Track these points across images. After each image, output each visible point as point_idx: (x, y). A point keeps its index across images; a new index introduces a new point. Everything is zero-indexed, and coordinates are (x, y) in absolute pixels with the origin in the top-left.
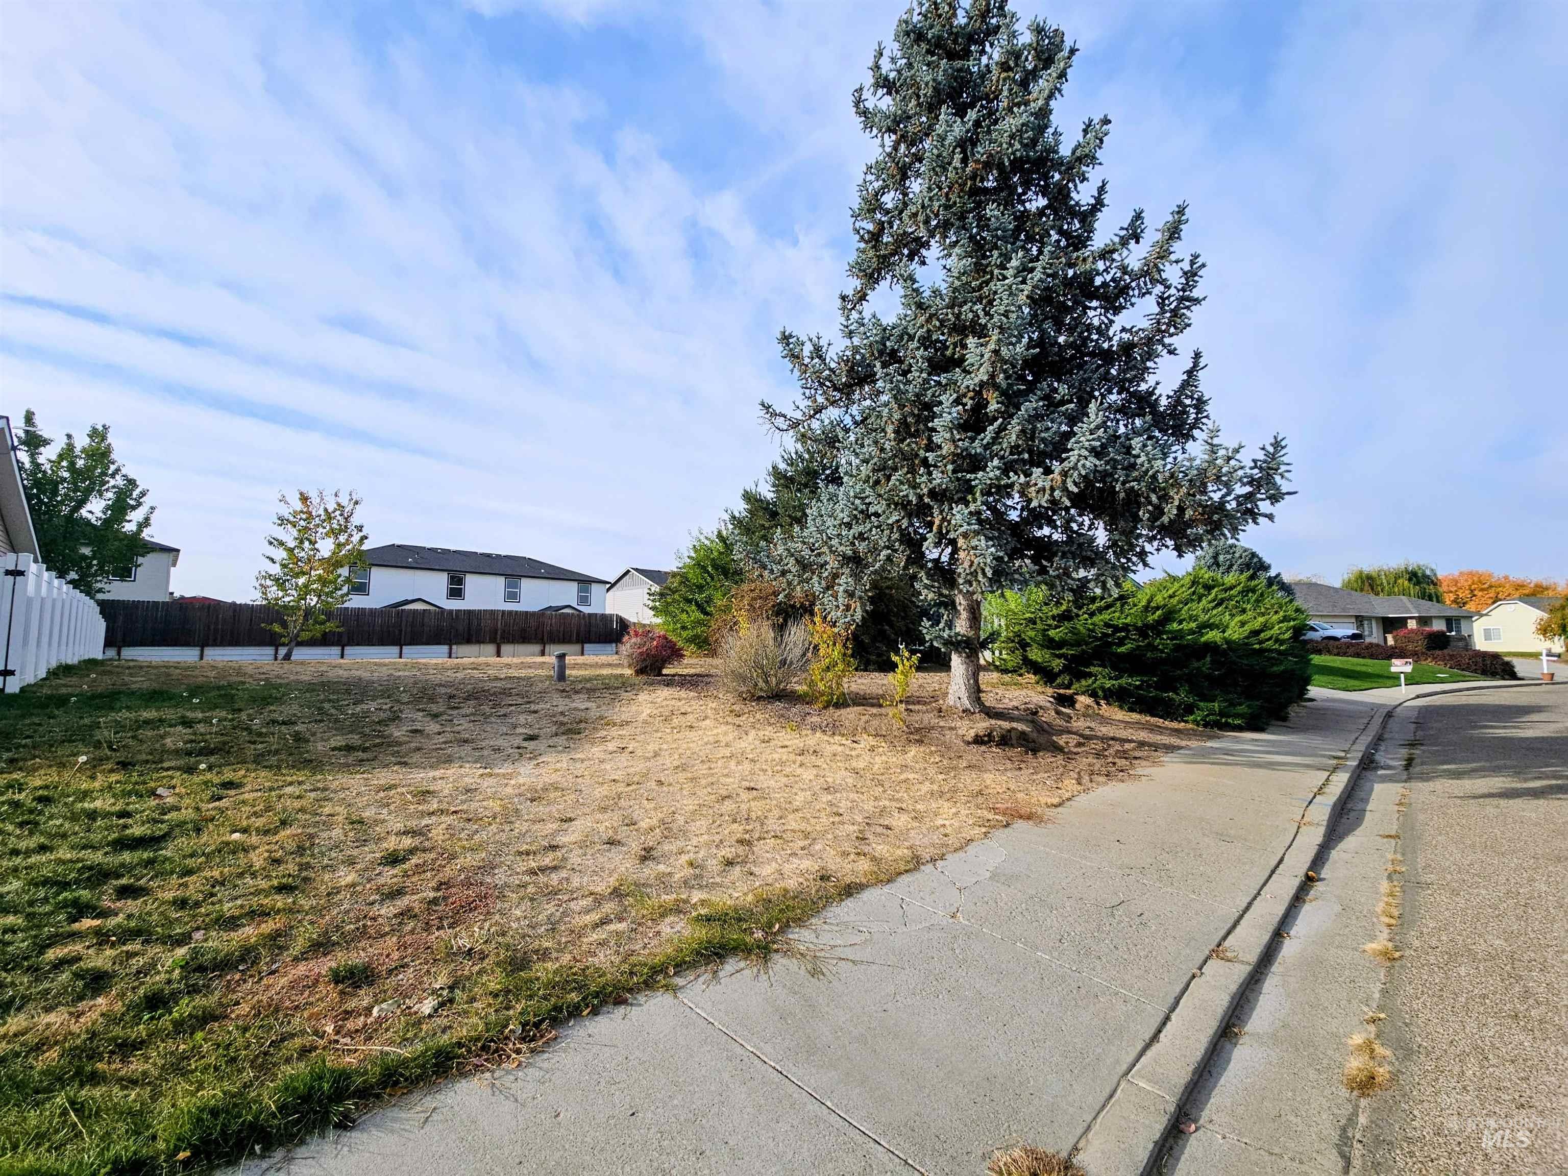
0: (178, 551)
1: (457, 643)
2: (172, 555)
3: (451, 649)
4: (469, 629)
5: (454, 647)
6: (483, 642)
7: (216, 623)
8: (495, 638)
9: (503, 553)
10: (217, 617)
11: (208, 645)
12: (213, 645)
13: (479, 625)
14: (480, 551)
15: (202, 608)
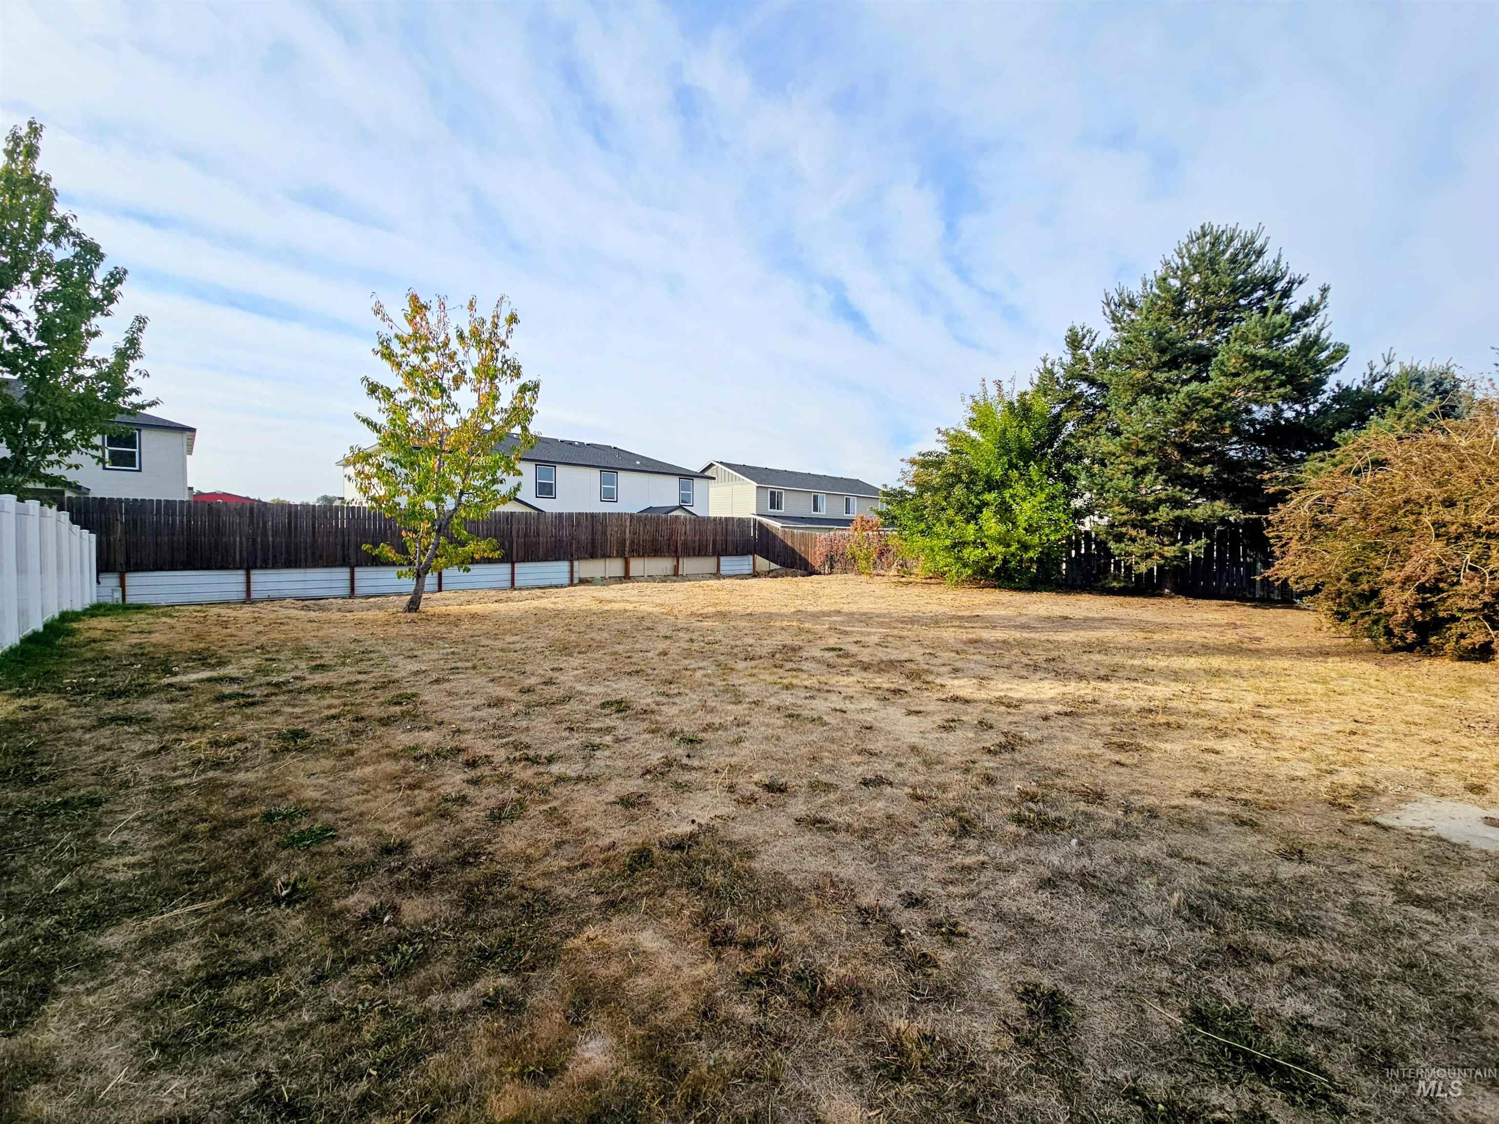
0: (193, 430)
1: (579, 559)
2: (188, 433)
3: (572, 567)
4: (593, 540)
5: (576, 563)
6: (610, 557)
7: (265, 534)
8: (624, 551)
9: (586, 441)
10: (265, 523)
11: (255, 567)
12: (262, 568)
13: (604, 533)
14: (560, 438)
15: (240, 513)
